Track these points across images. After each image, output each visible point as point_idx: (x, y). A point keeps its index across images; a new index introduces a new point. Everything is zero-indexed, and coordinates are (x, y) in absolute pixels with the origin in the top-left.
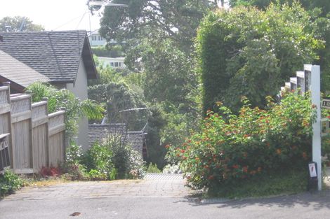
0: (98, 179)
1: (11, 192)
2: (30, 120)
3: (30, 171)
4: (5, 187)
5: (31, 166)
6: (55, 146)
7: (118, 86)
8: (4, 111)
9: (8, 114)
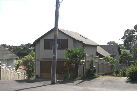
0: (118, 76)
1: (95, 78)
2: (103, 63)
3: (103, 74)
4: (94, 77)
5: (103, 73)
6: (109, 69)
7: (130, 56)
8: (97, 61)
9: (98, 62)
